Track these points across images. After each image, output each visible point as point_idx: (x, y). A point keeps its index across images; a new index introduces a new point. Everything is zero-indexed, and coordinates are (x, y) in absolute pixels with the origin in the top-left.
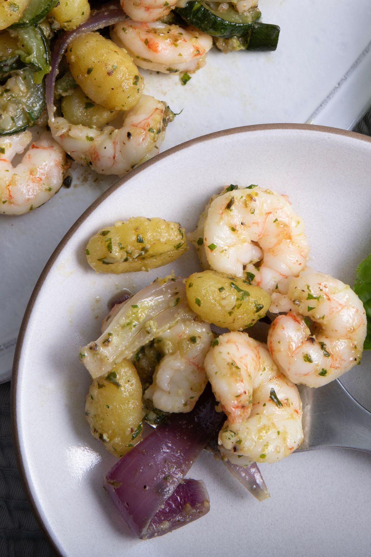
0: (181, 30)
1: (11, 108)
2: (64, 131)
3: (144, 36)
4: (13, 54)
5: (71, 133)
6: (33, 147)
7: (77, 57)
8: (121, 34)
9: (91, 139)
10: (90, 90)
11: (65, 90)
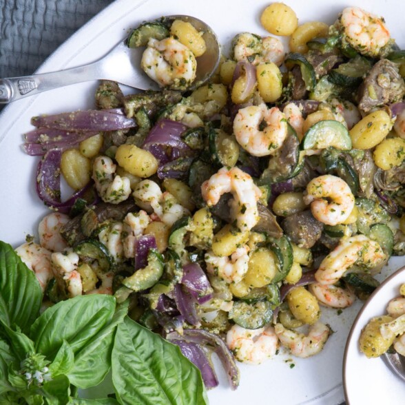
0: (342, 291)
1: (257, 317)
2: (281, 332)
3: (325, 292)
4: (263, 295)
5: (284, 334)
6: (264, 334)
7: (293, 299)
8: (314, 289)
9: (293, 339)
10: (296, 314)
11: (283, 310)
